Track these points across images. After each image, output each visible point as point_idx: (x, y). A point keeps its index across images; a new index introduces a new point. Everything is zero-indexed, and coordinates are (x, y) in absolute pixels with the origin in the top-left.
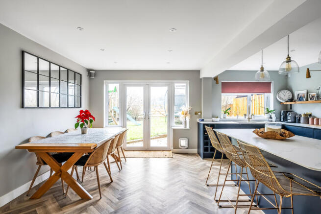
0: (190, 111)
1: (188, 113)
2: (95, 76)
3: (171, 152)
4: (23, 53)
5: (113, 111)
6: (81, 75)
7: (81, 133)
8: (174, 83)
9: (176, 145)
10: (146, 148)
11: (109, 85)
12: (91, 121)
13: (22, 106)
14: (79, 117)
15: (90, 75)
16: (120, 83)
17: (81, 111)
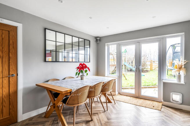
0: (185, 65)
1: (183, 67)
2: (100, 41)
3: (161, 104)
4: (45, 29)
5: (124, 65)
6: (90, 41)
7: (80, 79)
8: (166, 38)
9: (166, 98)
10: (137, 95)
11: (110, 46)
12: (86, 71)
13: (45, 61)
14: (78, 68)
15: (97, 40)
16: (117, 44)
17: (80, 64)
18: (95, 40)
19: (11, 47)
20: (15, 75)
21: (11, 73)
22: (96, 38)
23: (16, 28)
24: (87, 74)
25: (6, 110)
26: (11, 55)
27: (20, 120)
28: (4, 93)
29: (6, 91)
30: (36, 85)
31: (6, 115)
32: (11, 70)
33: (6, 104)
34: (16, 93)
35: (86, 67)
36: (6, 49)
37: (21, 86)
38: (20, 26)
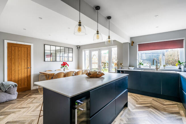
1: (117, 64)
4: (45, 45)
6: (72, 48)
8: (111, 48)
11: (86, 51)
12: (66, 66)
13: (45, 61)
14: (62, 65)
15: (78, 48)
16: (89, 50)
17: (64, 63)
18: (77, 47)
19: (28, 55)
20: (30, 68)
21: (28, 67)
22: (77, 46)
23: (30, 46)
24: (67, 68)
25: (26, 84)
26: (28, 59)
27: (32, 89)
28: (25, 76)
29: (26, 75)
30: (40, 73)
31: (26, 86)
32: (28, 65)
33: (26, 81)
34: (30, 76)
35: (67, 64)
36: (26, 56)
37: (33, 73)
38: (32, 45)
